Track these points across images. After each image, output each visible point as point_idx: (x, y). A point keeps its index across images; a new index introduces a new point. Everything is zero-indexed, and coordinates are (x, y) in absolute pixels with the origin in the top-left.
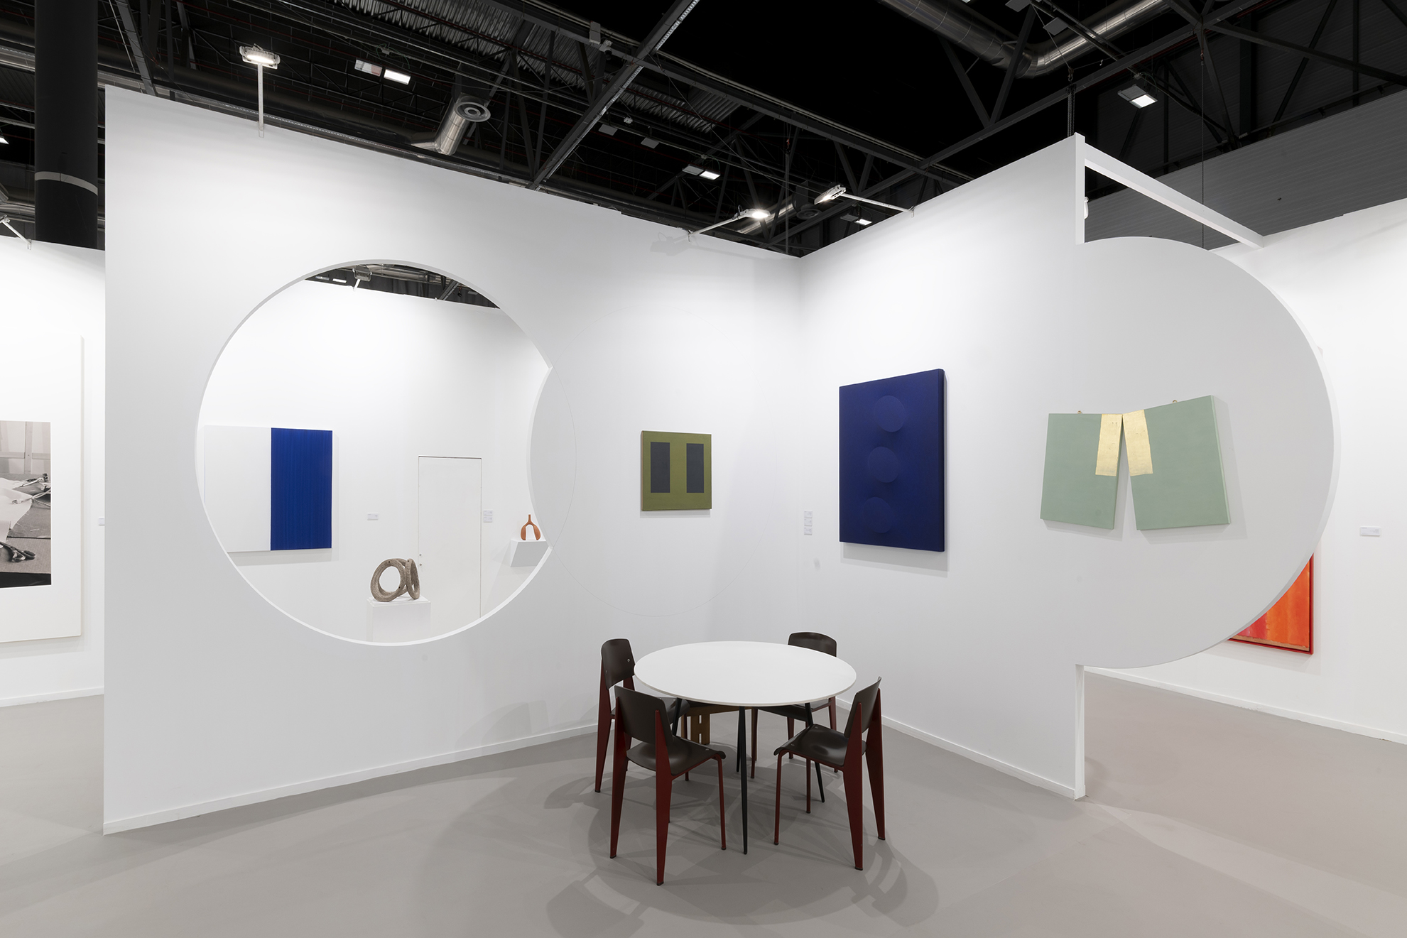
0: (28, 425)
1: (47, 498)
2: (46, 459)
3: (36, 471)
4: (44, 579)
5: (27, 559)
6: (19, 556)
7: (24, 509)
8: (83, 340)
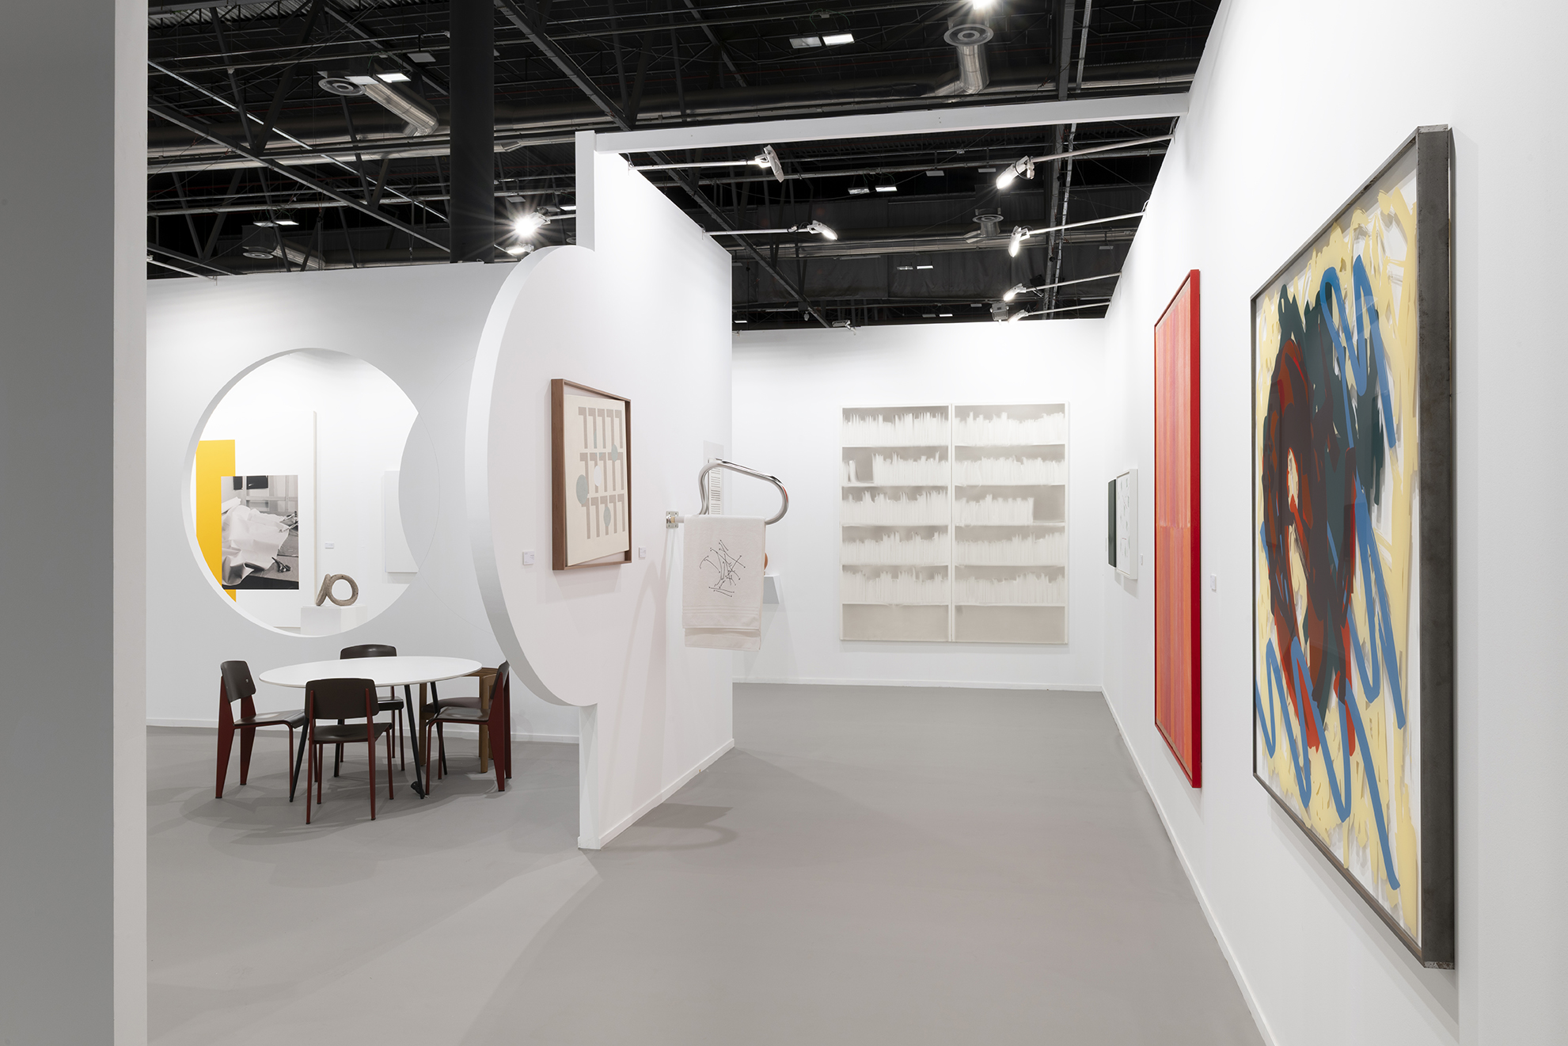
0: (287, 477)
1: (296, 528)
2: (295, 500)
3: (291, 510)
4: (294, 585)
5: (287, 570)
6: (283, 569)
7: (286, 535)
8: (315, 413)
